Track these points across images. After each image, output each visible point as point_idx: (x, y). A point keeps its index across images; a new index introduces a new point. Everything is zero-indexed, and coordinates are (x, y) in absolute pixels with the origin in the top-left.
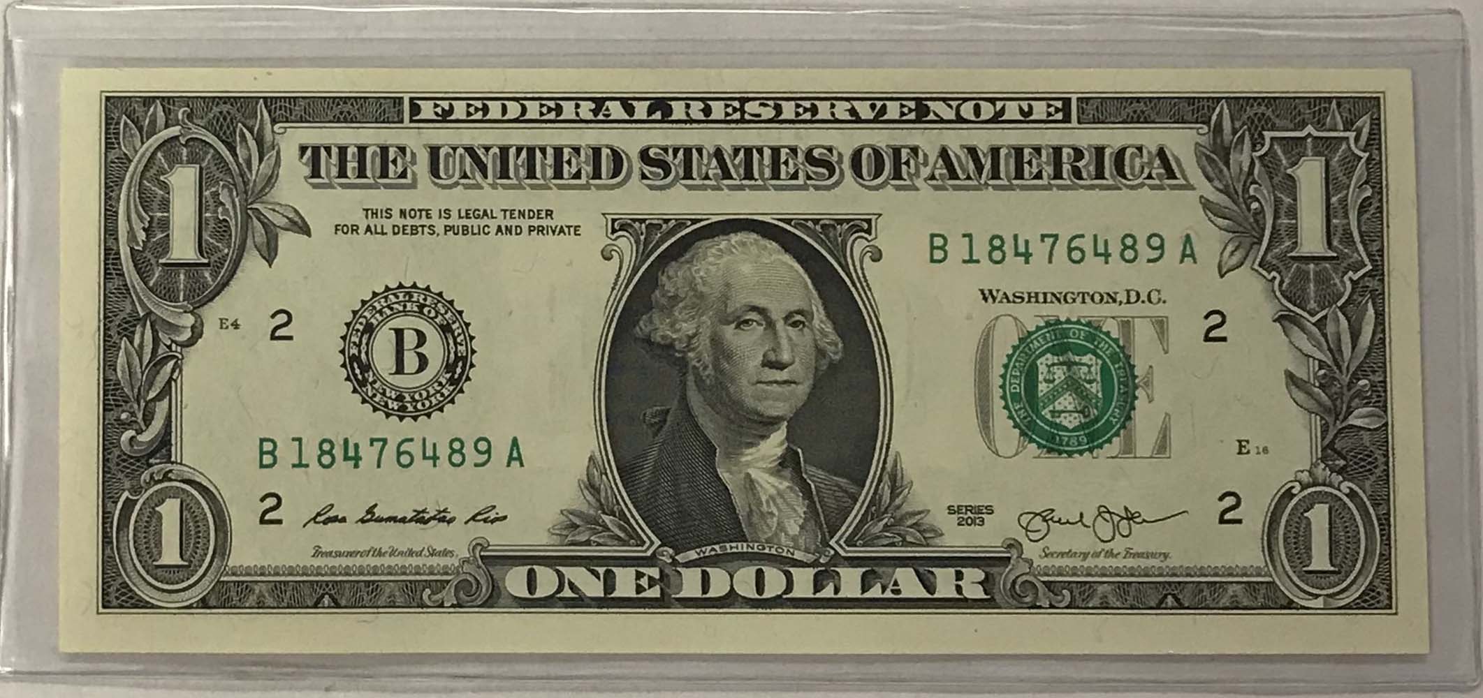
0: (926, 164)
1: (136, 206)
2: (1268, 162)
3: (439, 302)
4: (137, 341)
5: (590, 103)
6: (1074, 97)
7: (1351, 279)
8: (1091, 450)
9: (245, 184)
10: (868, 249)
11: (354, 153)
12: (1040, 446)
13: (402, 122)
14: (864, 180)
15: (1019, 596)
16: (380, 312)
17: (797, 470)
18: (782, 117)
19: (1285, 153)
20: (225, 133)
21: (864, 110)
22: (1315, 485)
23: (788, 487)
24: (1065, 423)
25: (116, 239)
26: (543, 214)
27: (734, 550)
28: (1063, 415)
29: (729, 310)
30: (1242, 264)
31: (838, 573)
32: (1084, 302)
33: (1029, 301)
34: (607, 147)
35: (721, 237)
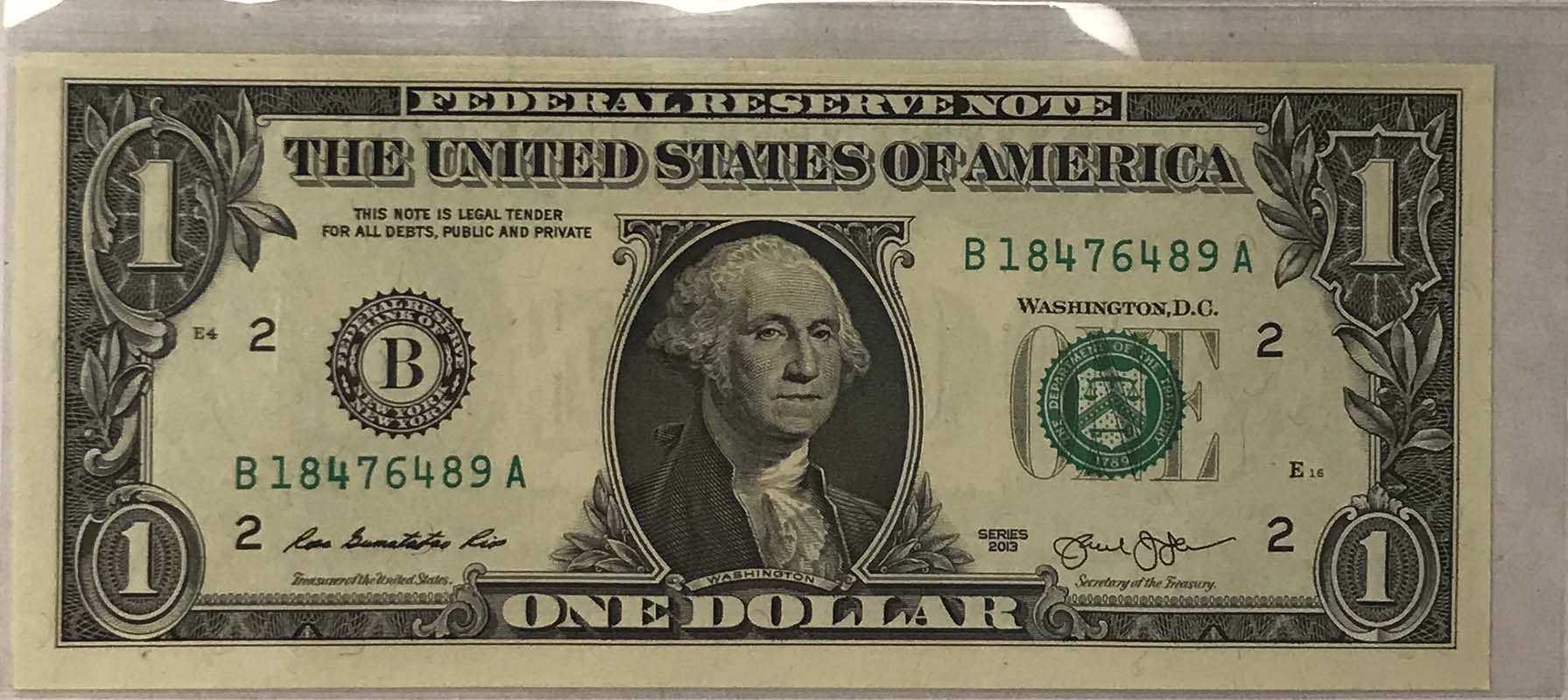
0: (963, 163)
1: (102, 205)
2: (1334, 162)
3: (436, 309)
4: (102, 353)
5: (602, 94)
6: (1125, 92)
7: (1417, 290)
8: (1133, 472)
9: (225, 180)
10: (899, 254)
11: (345, 148)
12: (1078, 467)
13: (398, 114)
14: (895, 179)
15: (1053, 626)
16: (372, 321)
17: (819, 490)
18: (811, 111)
19: (1351, 155)
20: (202, 126)
21: (898, 103)
22: (1373, 510)
23: (808, 509)
24: (1106, 443)
25: (80, 242)
26: (551, 215)
27: (749, 577)
28: (1104, 434)
29: (749, 319)
30: (1302, 273)
31: (860, 602)
32: (1129, 313)
33: (1071, 312)
34: (622, 142)
35: (744, 241)
